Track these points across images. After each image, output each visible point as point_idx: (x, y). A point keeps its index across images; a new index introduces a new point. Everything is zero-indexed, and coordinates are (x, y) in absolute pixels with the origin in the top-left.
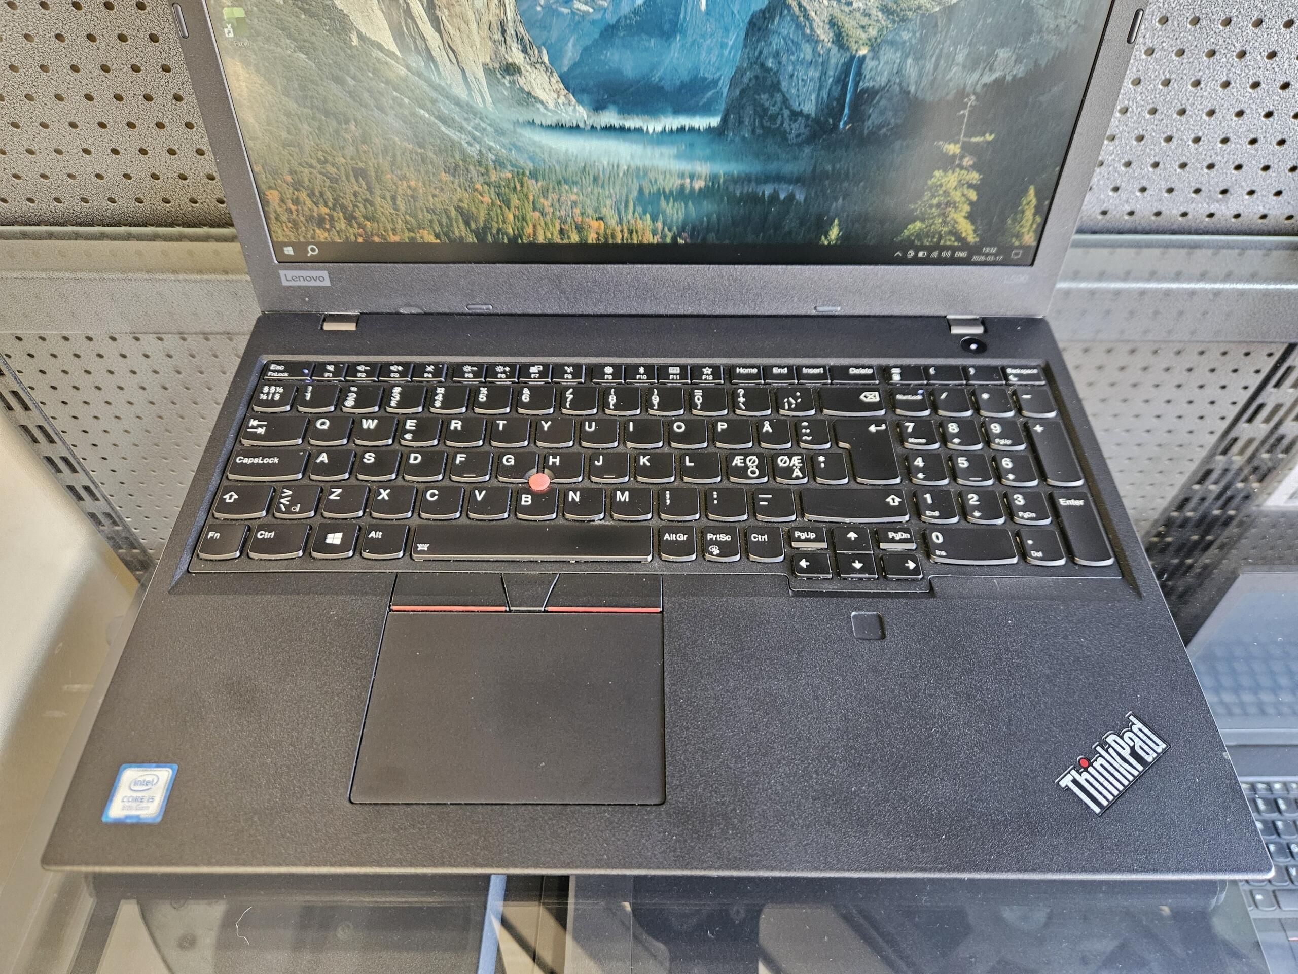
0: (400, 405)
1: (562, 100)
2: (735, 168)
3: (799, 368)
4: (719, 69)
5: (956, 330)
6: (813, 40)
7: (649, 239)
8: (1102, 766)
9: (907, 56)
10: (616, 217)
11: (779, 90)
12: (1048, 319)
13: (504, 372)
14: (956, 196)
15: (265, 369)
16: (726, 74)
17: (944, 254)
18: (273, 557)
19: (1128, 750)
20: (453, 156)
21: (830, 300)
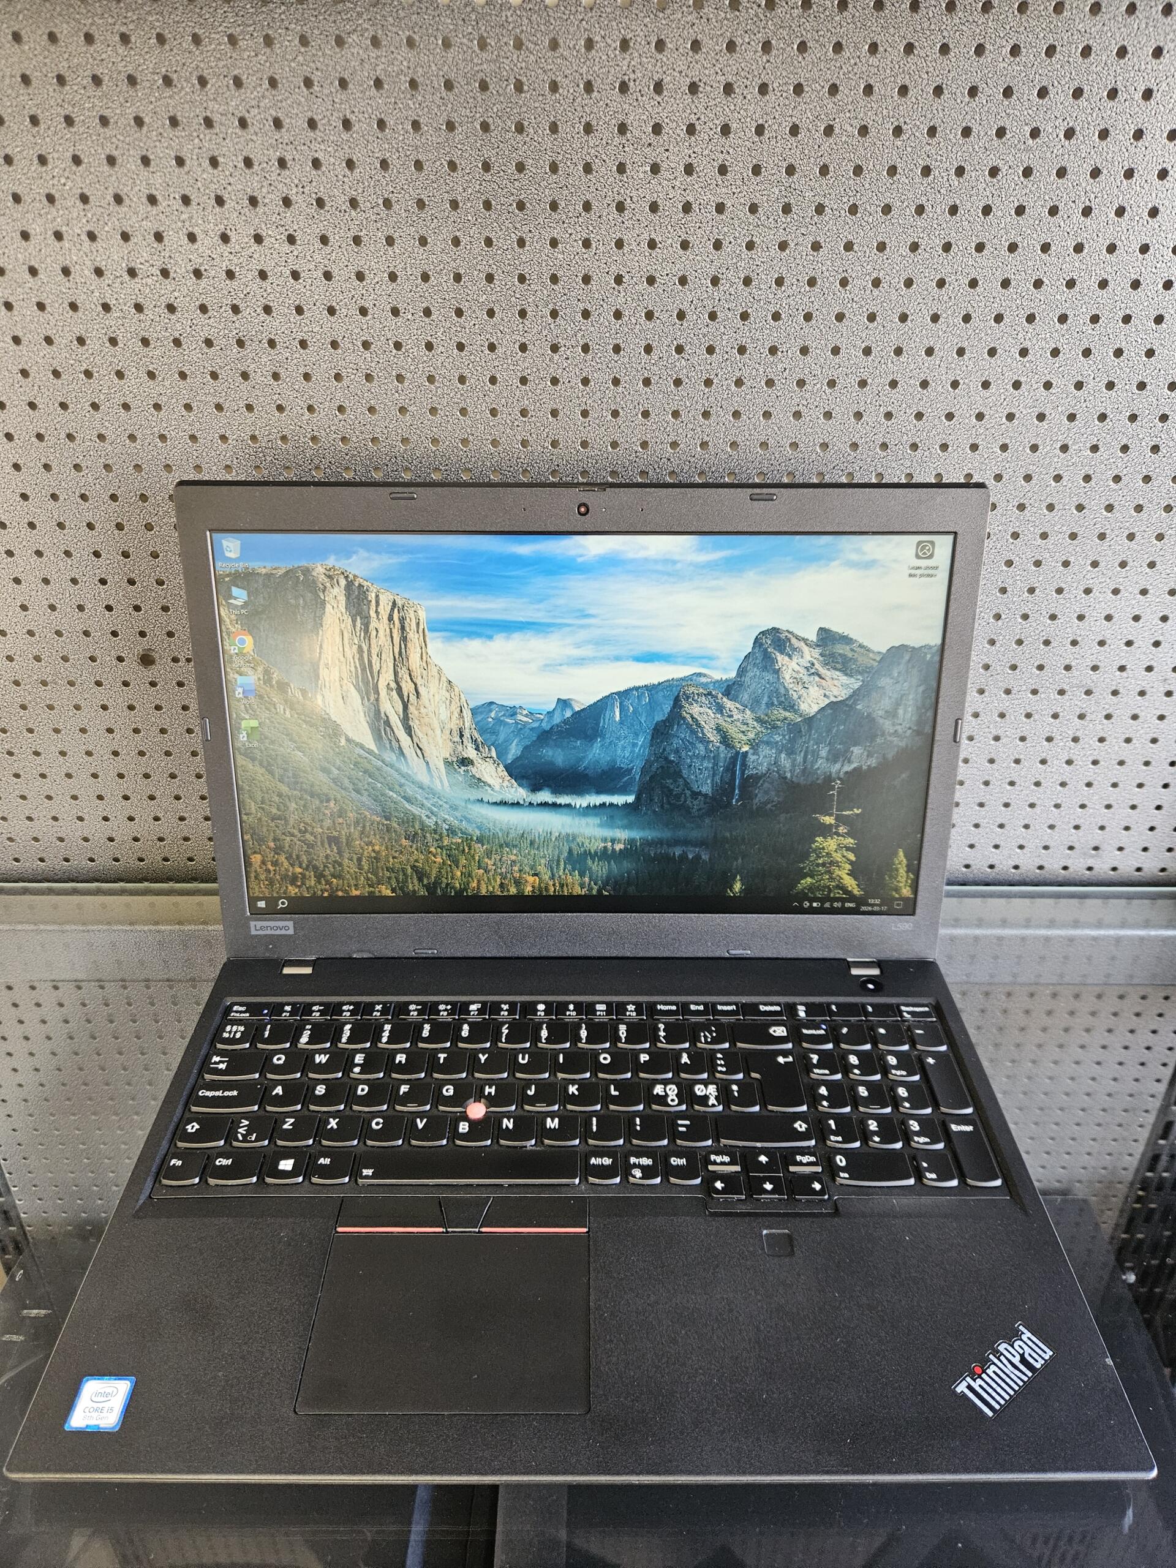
0: (350, 1041)
1: (506, 783)
2: (649, 834)
3: (714, 1005)
4: (631, 761)
5: (855, 972)
6: (705, 741)
7: (578, 891)
8: (994, 1372)
9: (781, 752)
10: (549, 873)
11: (681, 777)
12: (938, 962)
13: (446, 1010)
14: (838, 857)
15: (229, 1010)
16: (638, 765)
17: (835, 905)
18: (230, 1182)
19: (1018, 1357)
20: (413, 826)
21: (741, 945)
